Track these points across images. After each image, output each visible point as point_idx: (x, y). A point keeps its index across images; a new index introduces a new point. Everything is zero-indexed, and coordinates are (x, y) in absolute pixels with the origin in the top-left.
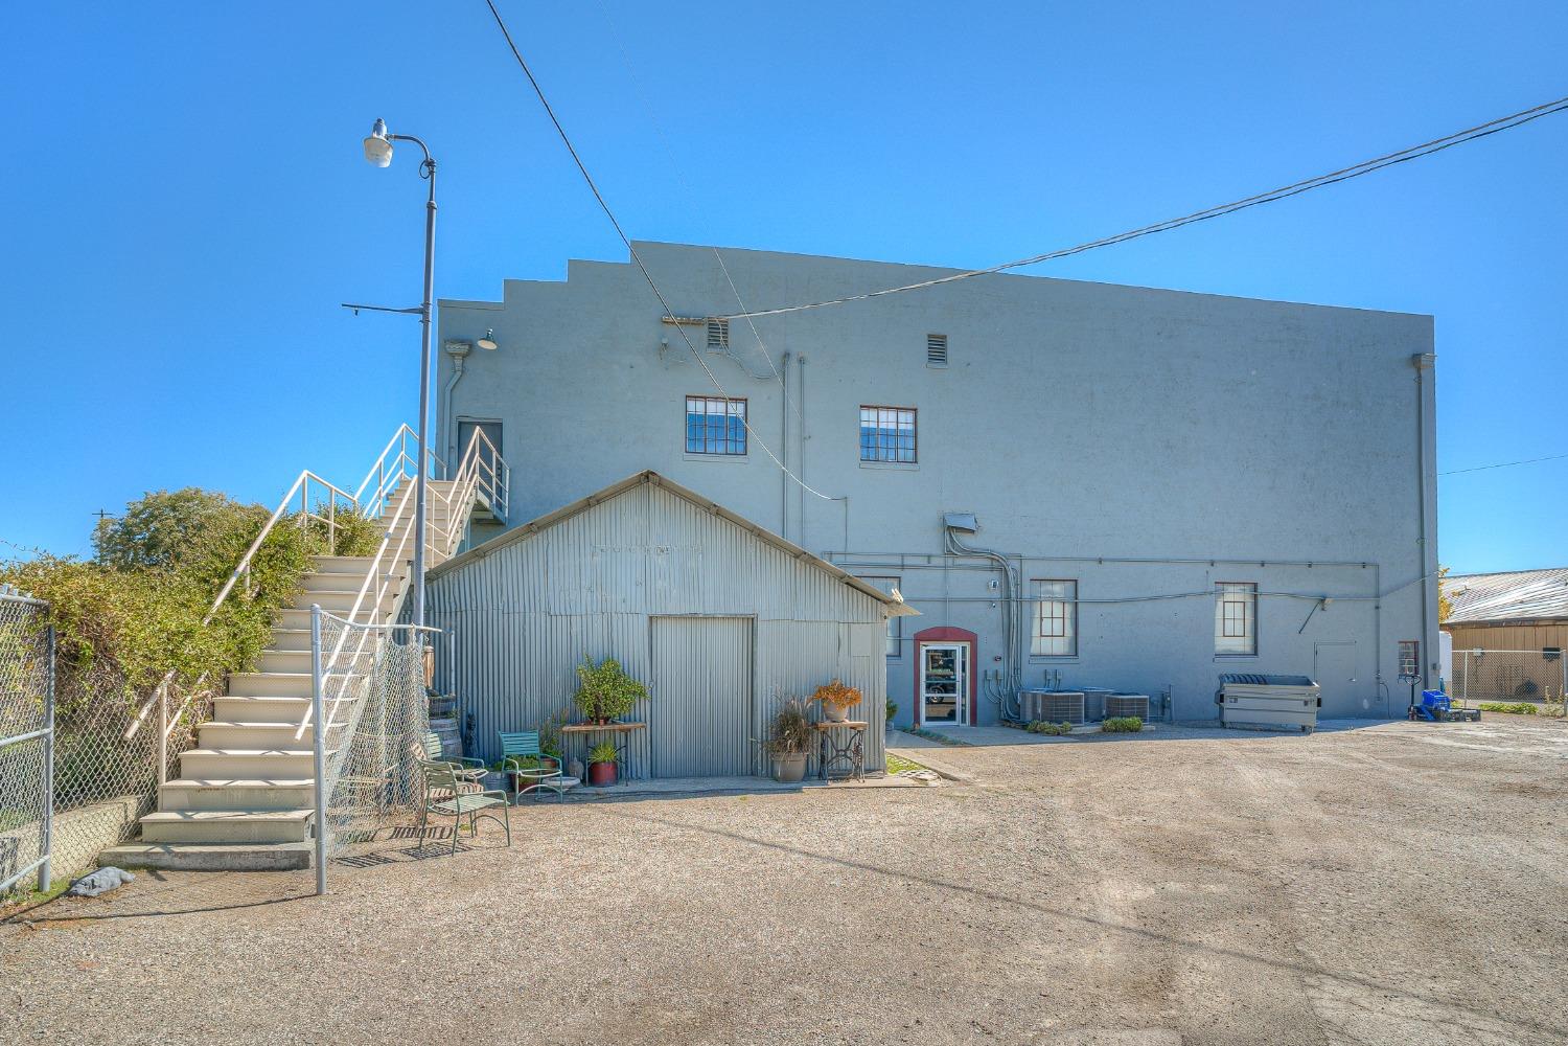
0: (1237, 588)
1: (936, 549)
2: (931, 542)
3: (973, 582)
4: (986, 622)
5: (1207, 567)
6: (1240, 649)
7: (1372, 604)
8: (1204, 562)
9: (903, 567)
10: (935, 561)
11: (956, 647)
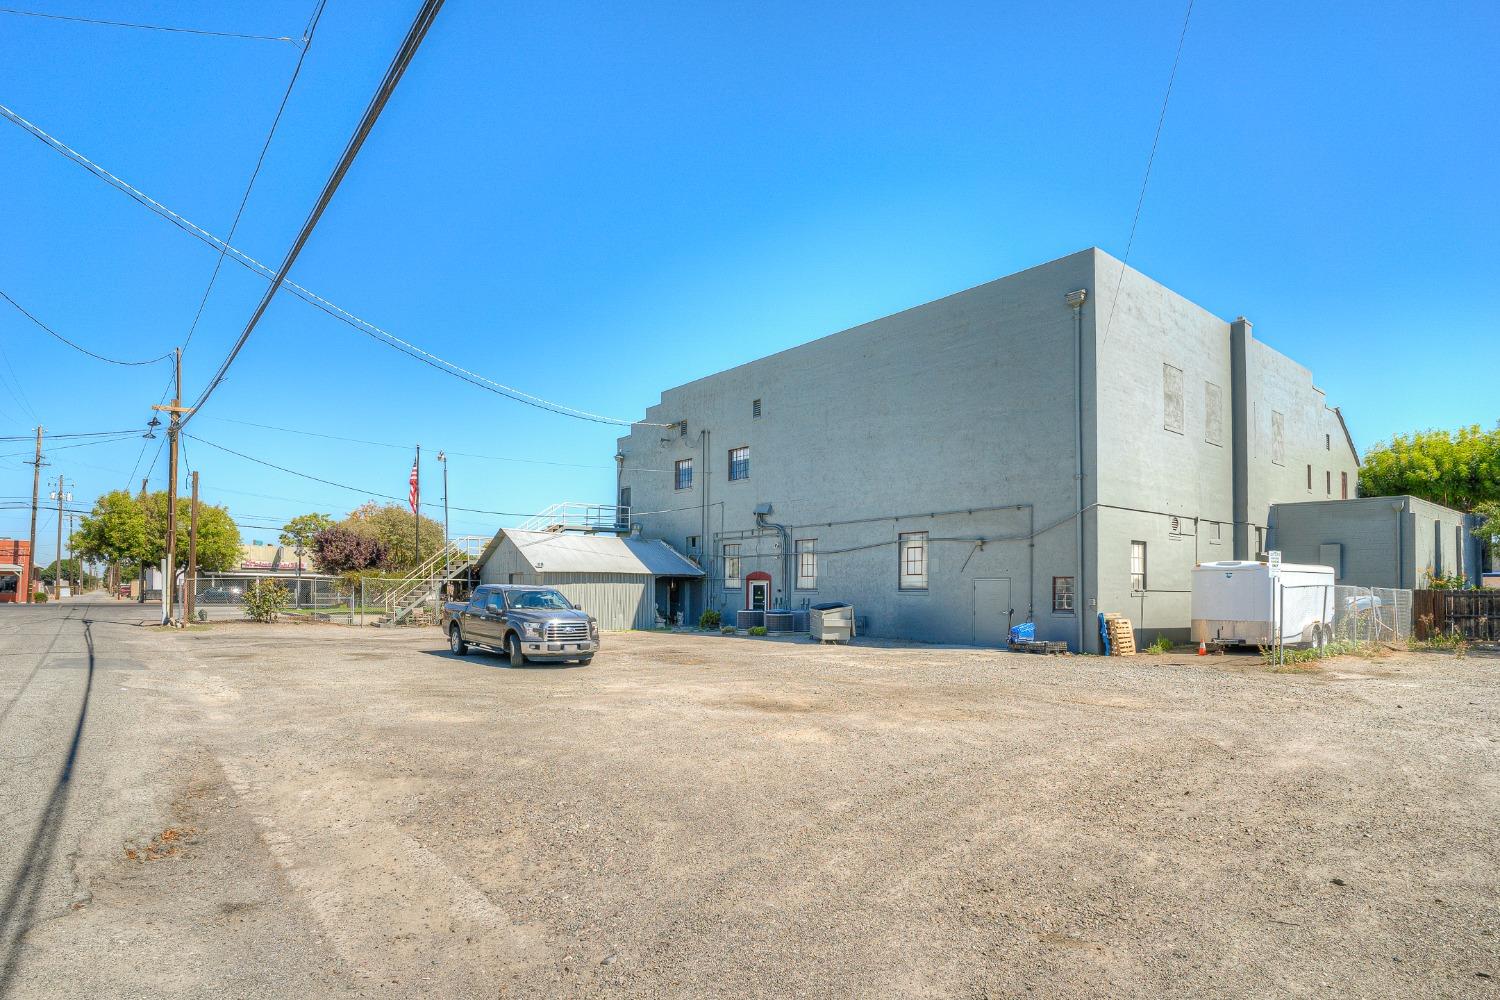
0: (918, 536)
1: (754, 526)
2: (751, 523)
3: (771, 544)
4: (773, 567)
5: (894, 522)
6: (919, 585)
7: (1028, 542)
8: (891, 518)
9: (742, 538)
10: (756, 533)
11: (764, 583)
